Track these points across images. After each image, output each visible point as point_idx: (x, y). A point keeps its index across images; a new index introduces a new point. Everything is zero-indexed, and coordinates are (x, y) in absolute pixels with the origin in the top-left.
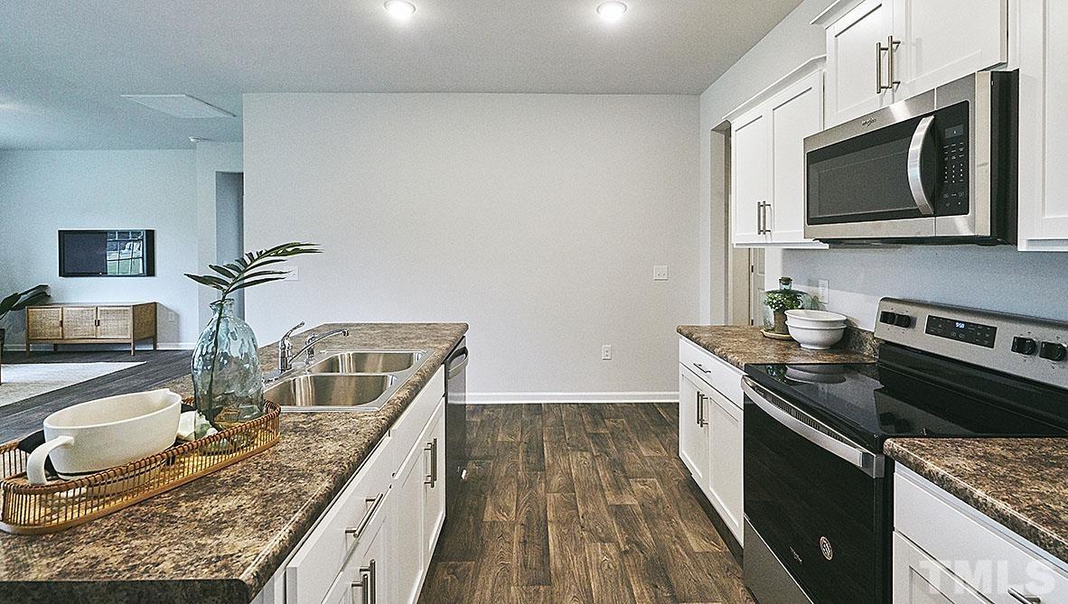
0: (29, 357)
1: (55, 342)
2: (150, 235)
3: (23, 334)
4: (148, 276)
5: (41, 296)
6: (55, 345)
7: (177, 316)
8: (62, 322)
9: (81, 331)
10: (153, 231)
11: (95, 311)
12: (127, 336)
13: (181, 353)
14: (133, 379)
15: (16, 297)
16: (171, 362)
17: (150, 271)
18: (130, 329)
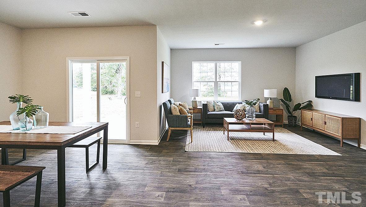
1: (310, 127)
2: (358, 76)
4: (355, 101)
5: (309, 106)
8: (312, 118)
9: (318, 124)
10: (359, 73)
11: (324, 117)
12: (339, 135)
17: (357, 99)
18: (340, 131)
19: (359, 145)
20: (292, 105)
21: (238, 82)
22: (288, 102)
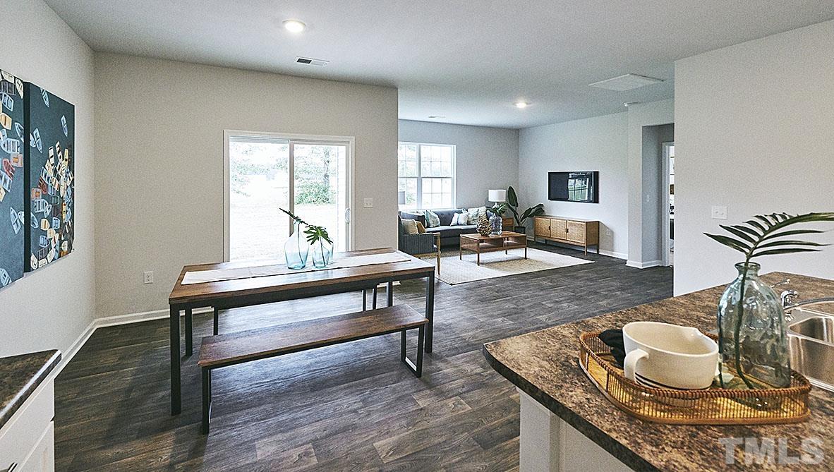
0: (536, 245)
1: (547, 239)
2: (596, 174)
3: (532, 230)
4: (595, 203)
5: (540, 211)
6: (546, 240)
7: (612, 232)
8: (550, 227)
9: (558, 233)
10: (598, 172)
11: (565, 223)
12: (583, 242)
13: (614, 260)
14: (589, 272)
15: (530, 210)
16: (610, 265)
17: (596, 200)
18: (584, 237)
19: (598, 251)
20: (521, 211)
21: (450, 179)
22: (514, 208)
